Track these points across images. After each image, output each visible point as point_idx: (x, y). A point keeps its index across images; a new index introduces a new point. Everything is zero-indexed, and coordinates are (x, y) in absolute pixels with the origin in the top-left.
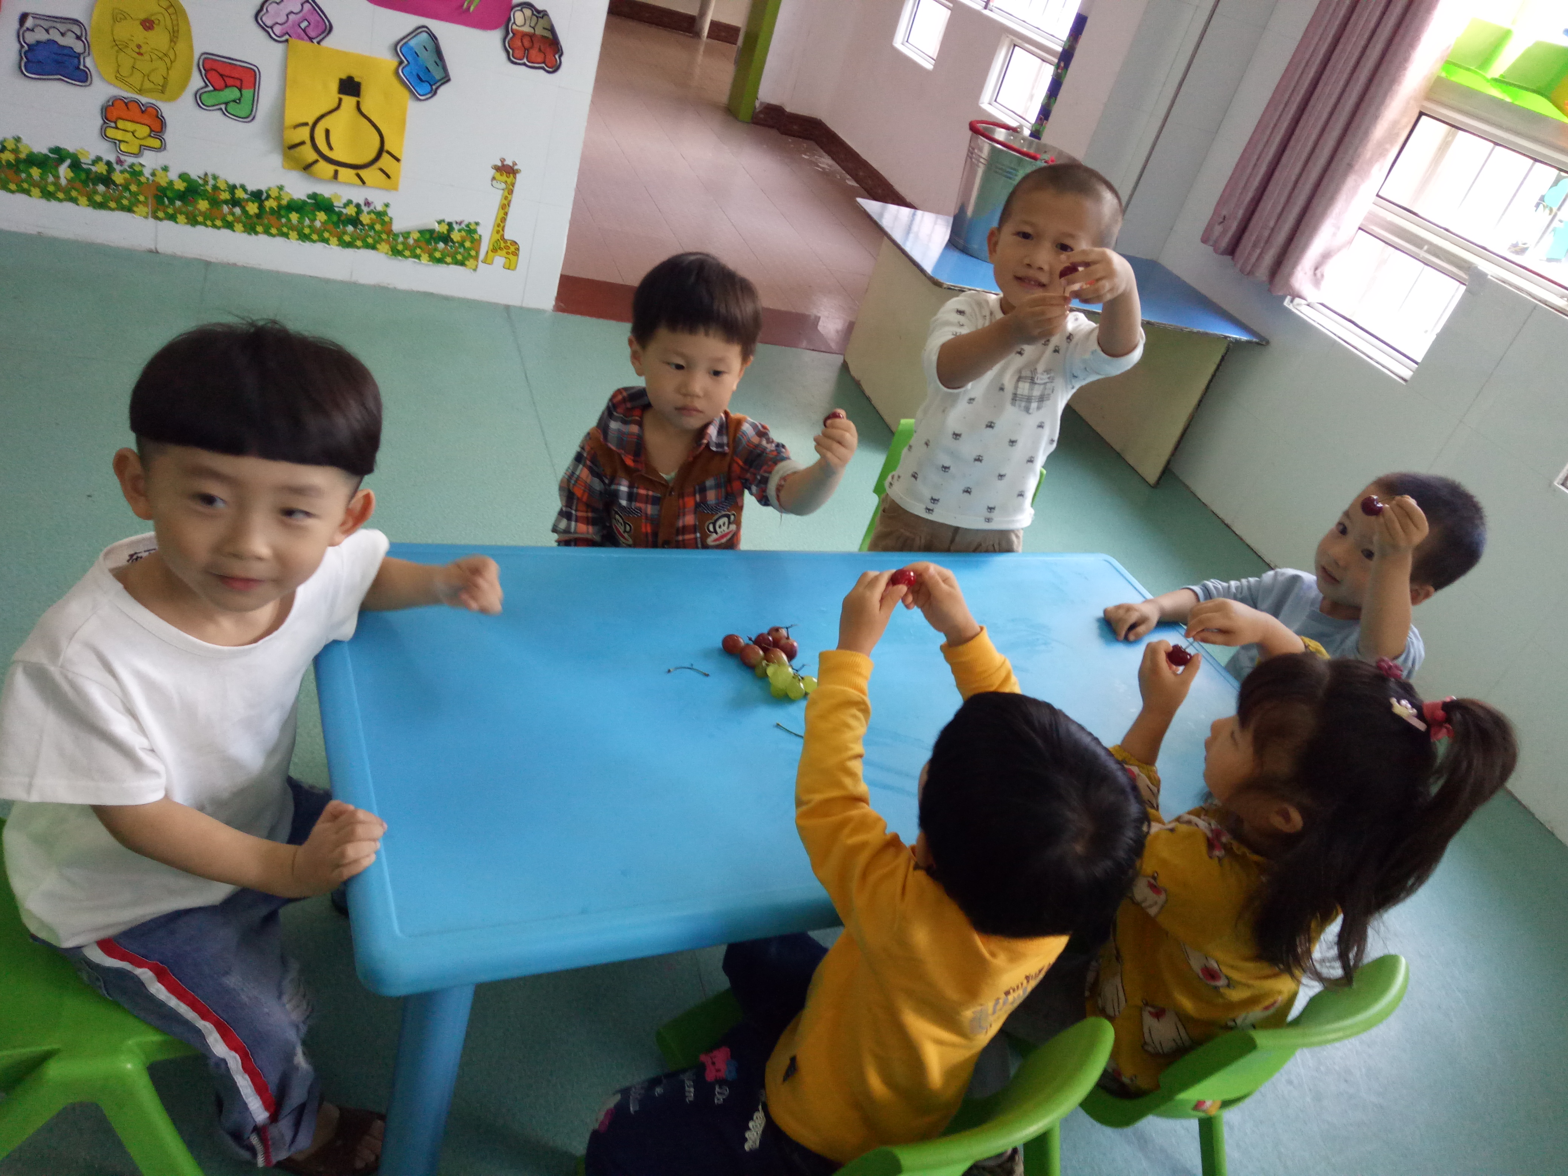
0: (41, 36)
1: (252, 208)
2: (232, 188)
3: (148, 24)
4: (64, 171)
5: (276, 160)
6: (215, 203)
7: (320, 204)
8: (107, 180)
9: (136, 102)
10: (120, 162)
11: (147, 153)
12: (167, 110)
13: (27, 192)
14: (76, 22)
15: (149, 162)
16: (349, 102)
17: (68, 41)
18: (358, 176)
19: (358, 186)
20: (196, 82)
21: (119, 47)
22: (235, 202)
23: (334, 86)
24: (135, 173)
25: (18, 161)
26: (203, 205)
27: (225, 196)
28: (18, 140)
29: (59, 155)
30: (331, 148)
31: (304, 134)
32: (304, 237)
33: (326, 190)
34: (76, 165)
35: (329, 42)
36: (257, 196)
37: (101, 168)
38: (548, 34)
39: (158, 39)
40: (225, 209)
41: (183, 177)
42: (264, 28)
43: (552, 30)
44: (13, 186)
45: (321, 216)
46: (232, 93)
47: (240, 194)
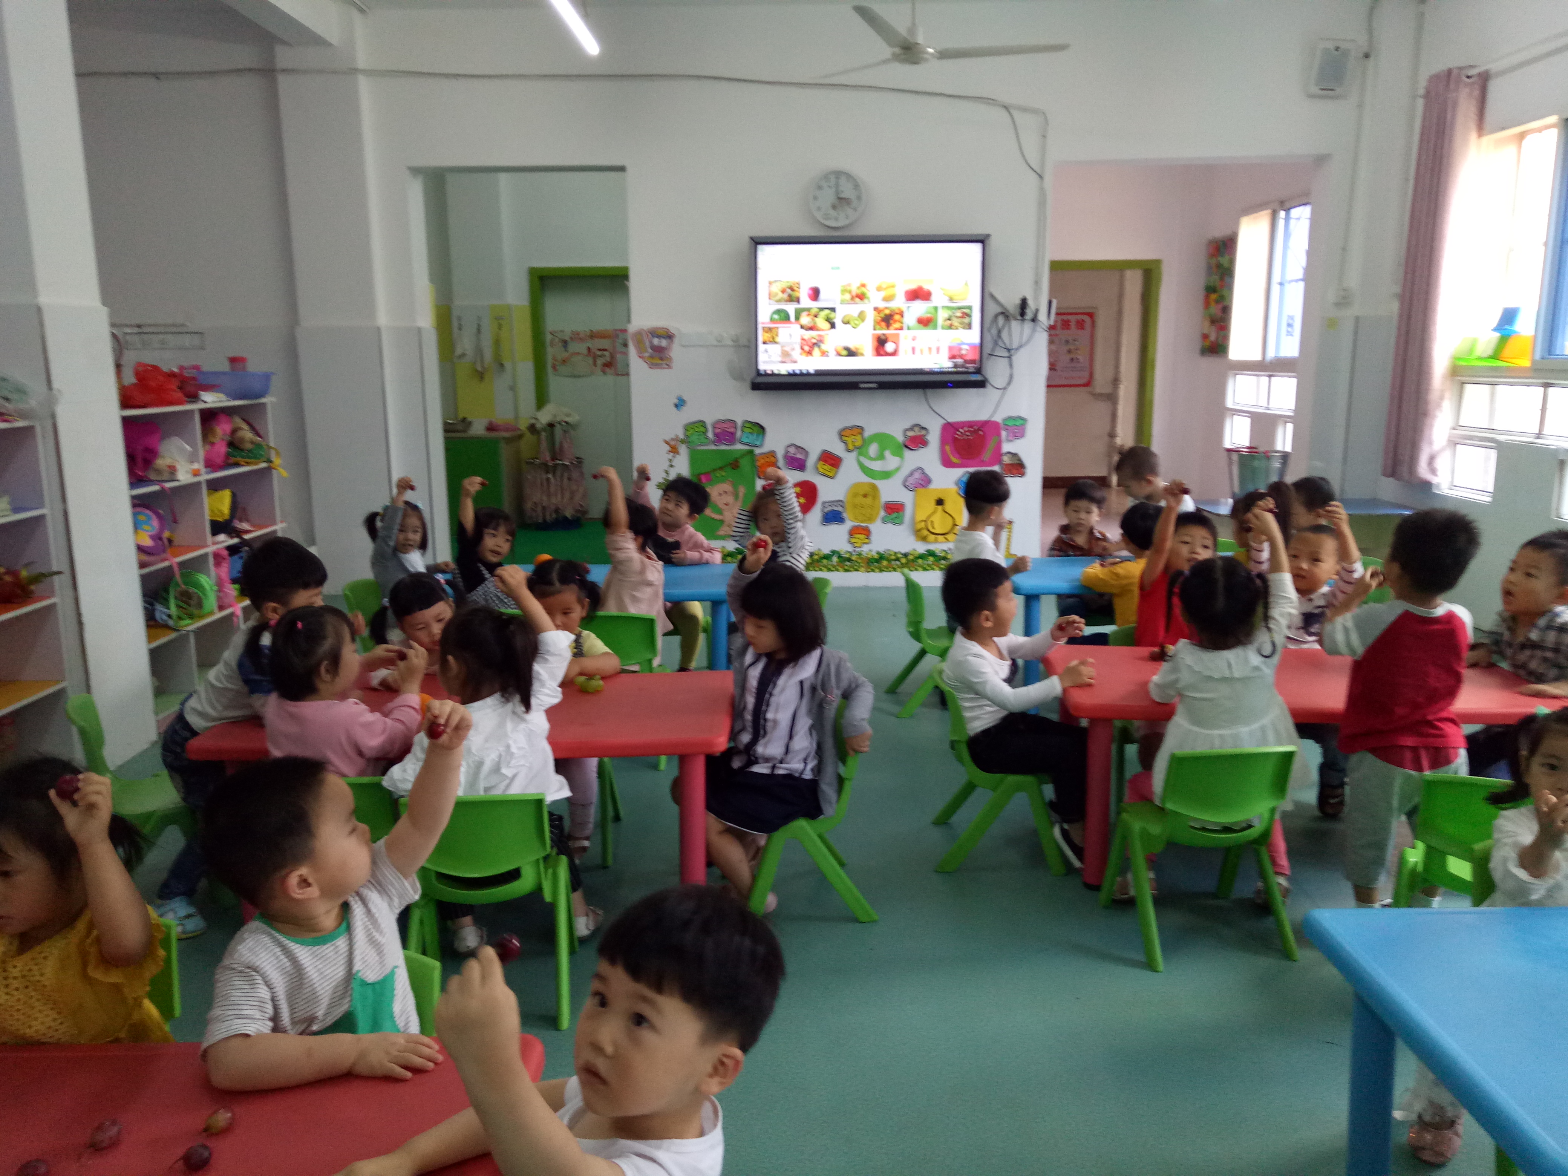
0: (830, 509)
1: (904, 561)
2: (896, 553)
3: (865, 496)
4: (835, 559)
5: (912, 538)
6: (889, 561)
7: (931, 553)
8: (849, 560)
9: (860, 526)
10: (855, 551)
11: (865, 546)
12: (872, 527)
13: (822, 571)
14: (840, 501)
15: (865, 549)
16: (940, 507)
17: (840, 509)
18: (946, 538)
19: (945, 542)
20: (882, 513)
21: (855, 506)
22: (897, 559)
23: (933, 503)
24: (860, 554)
25: (820, 558)
26: (885, 563)
27: (893, 557)
29: (834, 552)
30: (933, 528)
31: (923, 525)
32: (925, 569)
33: (932, 547)
34: (840, 557)
35: (932, 486)
36: (905, 555)
37: (847, 556)
38: (1018, 462)
39: (868, 500)
40: (893, 562)
41: (878, 553)
42: (906, 487)
43: (1020, 460)
44: (817, 569)
45: (931, 559)
46: (895, 515)
47: (899, 556)
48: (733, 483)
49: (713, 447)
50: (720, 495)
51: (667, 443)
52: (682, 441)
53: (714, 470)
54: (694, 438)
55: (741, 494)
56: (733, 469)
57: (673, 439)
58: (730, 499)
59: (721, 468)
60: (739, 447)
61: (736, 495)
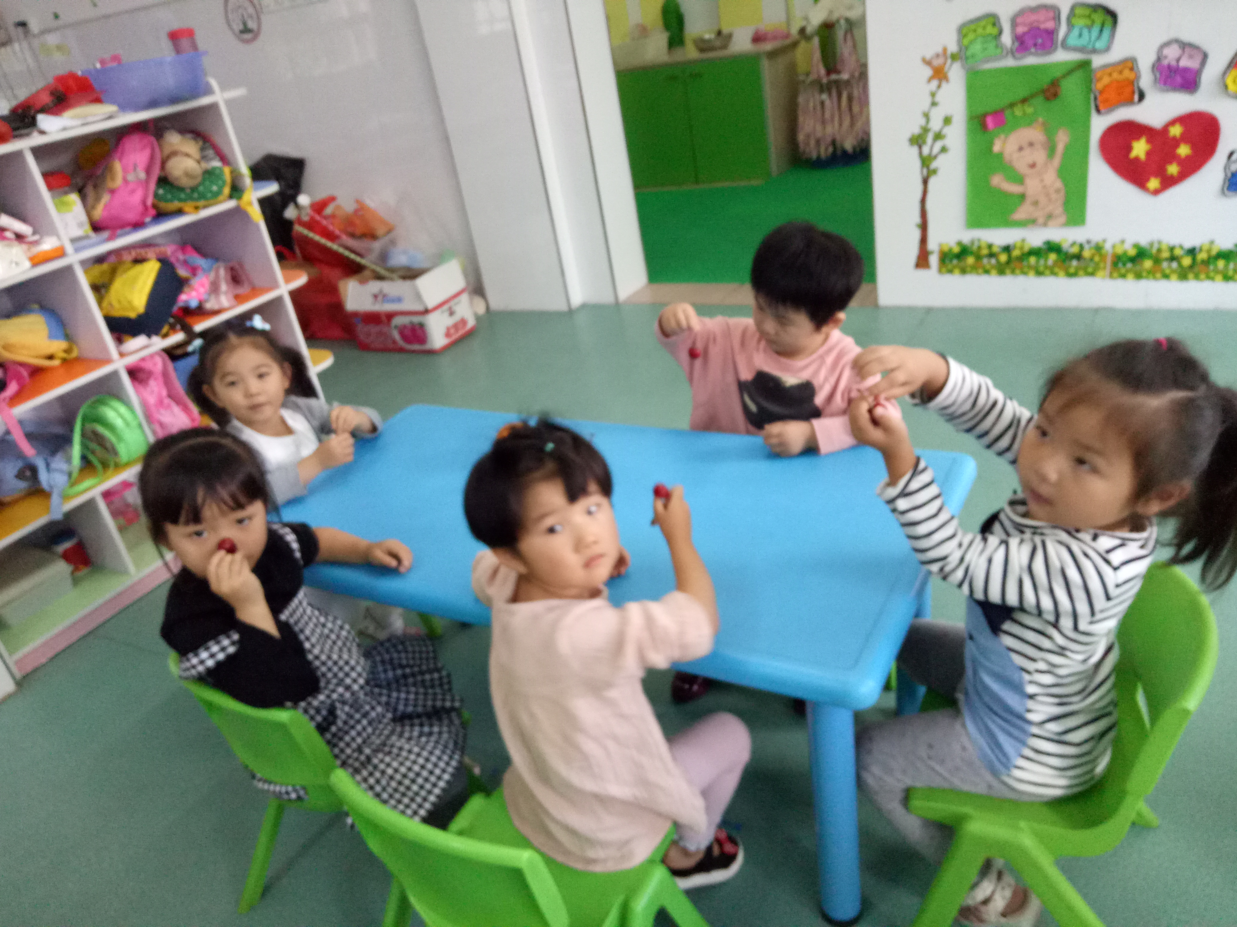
13: (1212, 279)
25: (1209, 258)
28: (1212, 242)
48: (1045, 126)
49: (1010, 62)
50: (1021, 149)
51: (927, 62)
52: (954, 57)
53: (1012, 105)
54: (977, 48)
55: (1060, 147)
56: (1048, 99)
57: (938, 56)
58: (1039, 156)
59: (1024, 101)
60: (1061, 56)
61: (1051, 148)
